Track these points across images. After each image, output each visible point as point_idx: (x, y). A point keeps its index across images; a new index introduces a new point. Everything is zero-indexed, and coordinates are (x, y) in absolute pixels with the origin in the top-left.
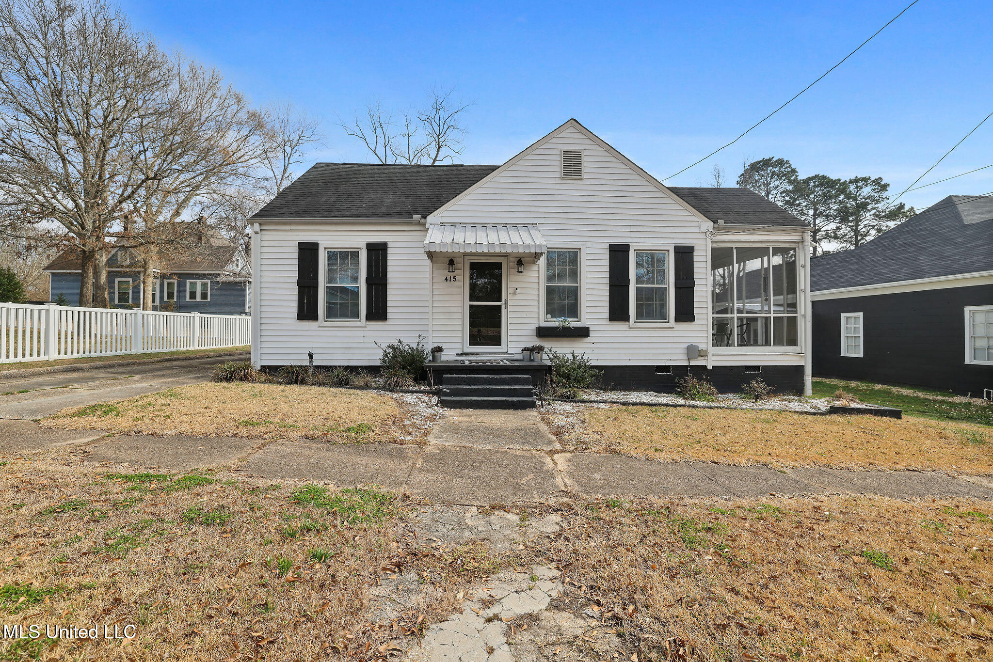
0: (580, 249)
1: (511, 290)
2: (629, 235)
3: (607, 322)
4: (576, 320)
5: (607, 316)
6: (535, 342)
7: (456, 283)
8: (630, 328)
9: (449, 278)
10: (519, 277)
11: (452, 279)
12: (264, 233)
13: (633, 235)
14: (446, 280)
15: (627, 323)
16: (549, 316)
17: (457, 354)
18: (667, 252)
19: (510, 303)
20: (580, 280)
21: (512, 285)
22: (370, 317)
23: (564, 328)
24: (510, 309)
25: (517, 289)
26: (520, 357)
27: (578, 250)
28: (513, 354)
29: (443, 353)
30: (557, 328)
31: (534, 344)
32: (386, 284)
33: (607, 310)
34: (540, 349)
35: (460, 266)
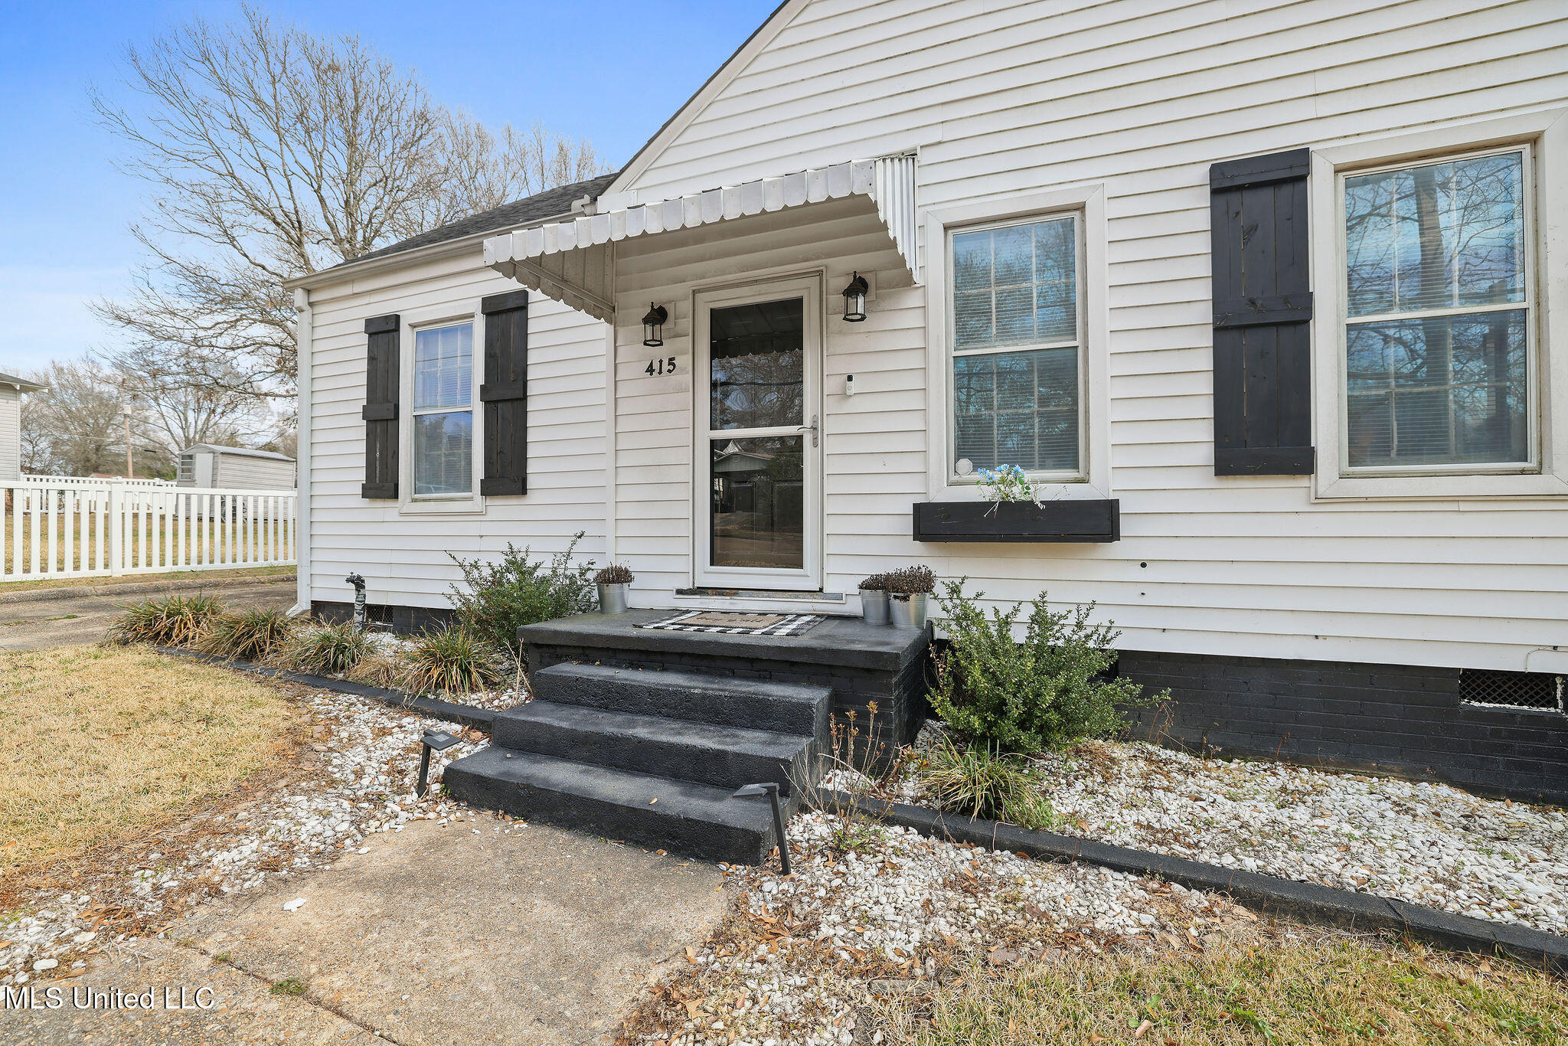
0: (1081, 208)
1: (832, 385)
2: (1309, 109)
3: (1207, 478)
4: (1070, 474)
5: (1206, 453)
6: (909, 556)
7: (674, 378)
8: (1319, 500)
9: (656, 366)
10: (856, 338)
11: (666, 367)
12: (317, 309)
13: (1324, 107)
14: (650, 370)
15: (1303, 482)
16: (965, 464)
17: (680, 592)
18: (1526, 149)
19: (829, 426)
20: (1086, 324)
21: (838, 366)
22: (492, 487)
23: (1005, 505)
24: (831, 446)
25: (850, 378)
26: (854, 606)
27: (1077, 215)
28: (838, 597)
29: (633, 585)
30: (987, 505)
31: (904, 566)
32: (524, 398)
33: (1206, 433)
34: (919, 583)
35: (685, 324)
